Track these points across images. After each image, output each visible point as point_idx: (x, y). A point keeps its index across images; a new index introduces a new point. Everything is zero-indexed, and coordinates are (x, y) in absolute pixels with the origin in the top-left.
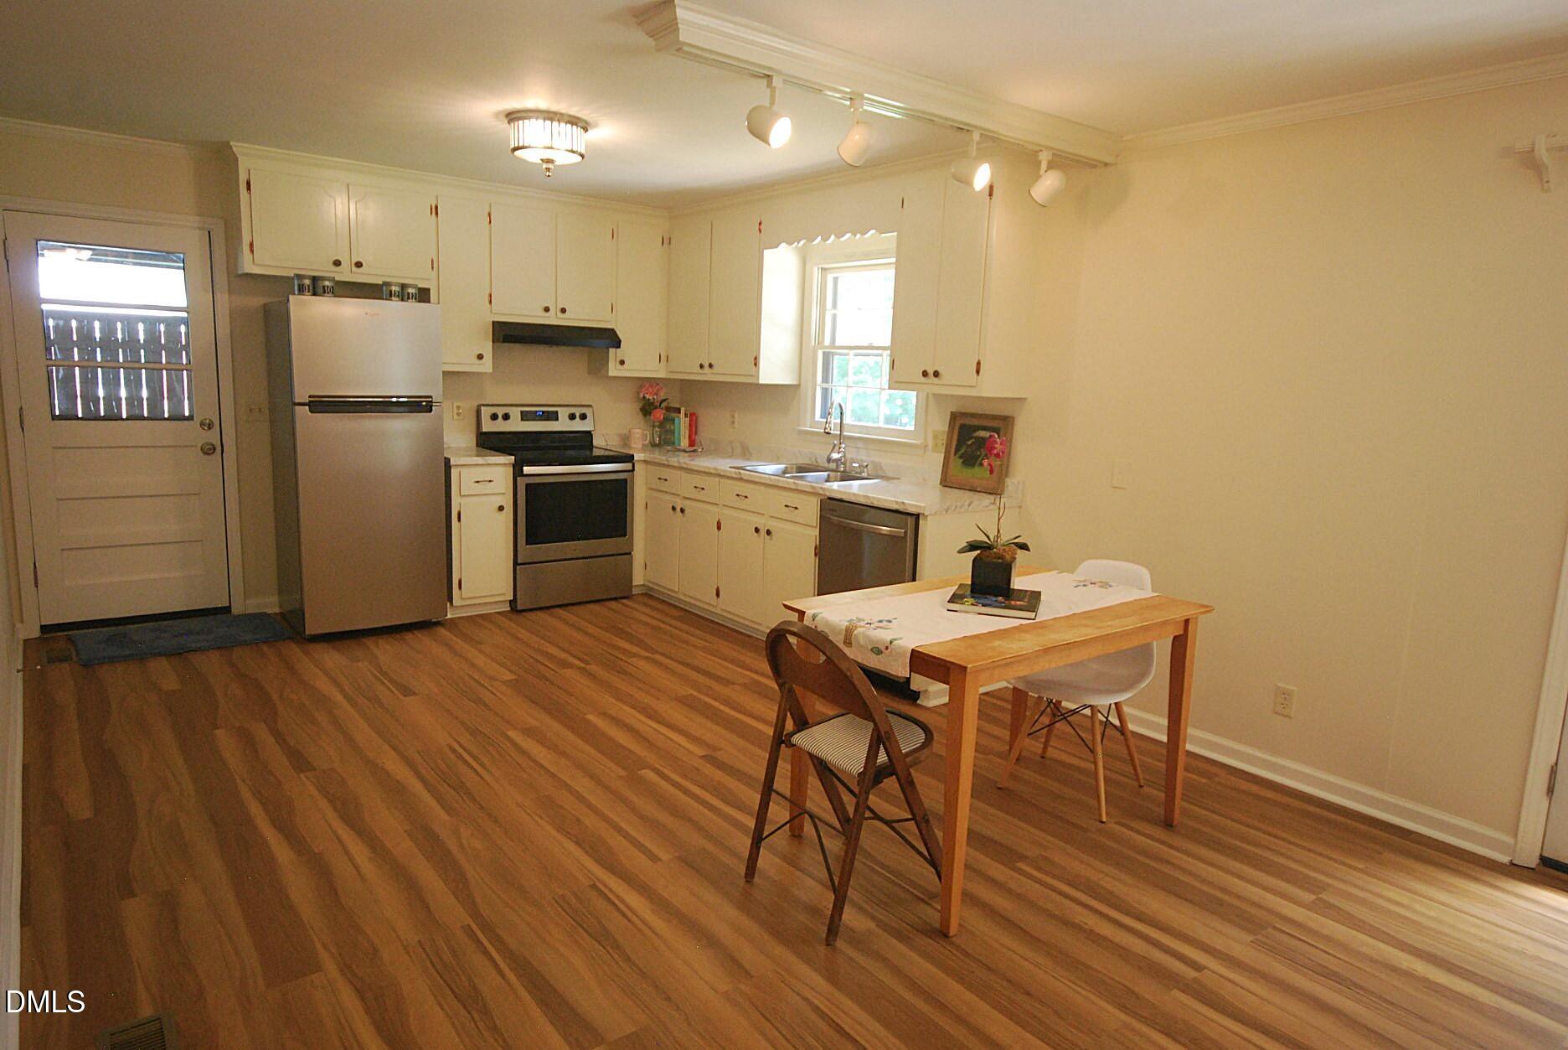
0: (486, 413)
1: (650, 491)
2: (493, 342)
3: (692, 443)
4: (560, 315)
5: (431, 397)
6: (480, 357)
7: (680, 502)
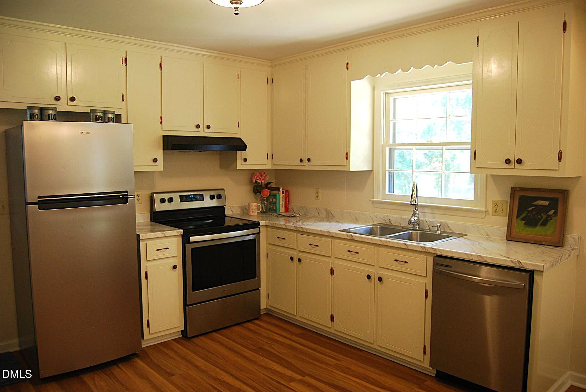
0: (157, 198)
1: (270, 246)
2: (163, 150)
3: (287, 210)
4: (206, 130)
5: (127, 192)
6: (155, 160)
7: (296, 254)
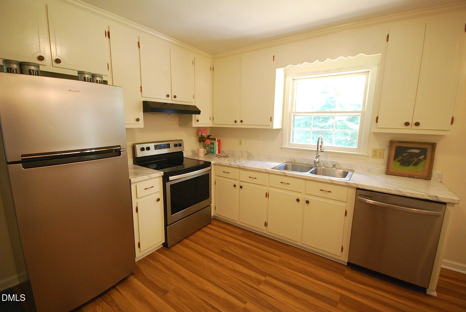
0: (138, 147)
1: (217, 177)
2: (144, 112)
3: (219, 152)
4: (173, 99)
5: (119, 146)
6: (138, 120)
7: (238, 182)
